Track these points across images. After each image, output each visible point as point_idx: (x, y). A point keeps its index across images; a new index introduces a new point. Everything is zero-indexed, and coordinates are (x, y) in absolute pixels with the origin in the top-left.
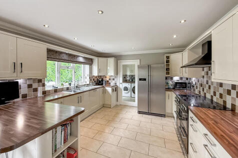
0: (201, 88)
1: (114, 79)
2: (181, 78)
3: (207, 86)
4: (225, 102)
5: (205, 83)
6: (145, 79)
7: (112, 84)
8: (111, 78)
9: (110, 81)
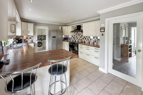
0: (74, 39)
1: (30, 38)
2: (65, 36)
3: (76, 38)
4: (82, 41)
5: (76, 37)
6: (55, 37)
7: (29, 41)
8: (28, 37)
9: (27, 40)
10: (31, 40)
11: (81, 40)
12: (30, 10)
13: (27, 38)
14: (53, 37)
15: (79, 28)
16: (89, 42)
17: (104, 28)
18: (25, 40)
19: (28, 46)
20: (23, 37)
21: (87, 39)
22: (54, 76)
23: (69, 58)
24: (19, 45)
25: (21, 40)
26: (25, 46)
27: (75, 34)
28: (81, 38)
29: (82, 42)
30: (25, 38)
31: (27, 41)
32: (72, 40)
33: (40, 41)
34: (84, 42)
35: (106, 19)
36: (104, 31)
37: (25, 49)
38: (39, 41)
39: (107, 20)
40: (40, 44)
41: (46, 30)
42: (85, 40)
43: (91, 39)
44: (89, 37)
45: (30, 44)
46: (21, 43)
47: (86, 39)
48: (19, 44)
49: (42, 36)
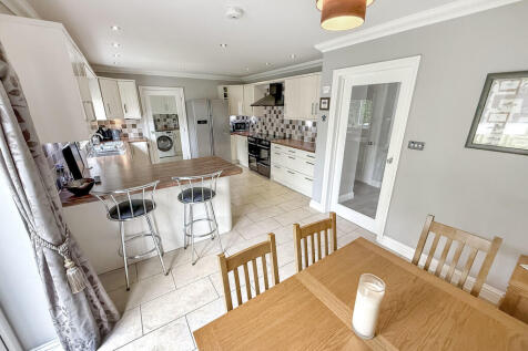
0: (263, 127)
1: (134, 126)
3: (270, 124)
4: (285, 134)
5: (268, 121)
6: (205, 122)
7: (131, 136)
8: (127, 123)
9: (125, 131)
10: (135, 131)
11: (282, 130)
12: (116, 45)
13: (124, 127)
14: (199, 122)
15: (276, 94)
16: (303, 138)
17: (329, 99)
18: (119, 132)
19: (133, 151)
20: (112, 122)
21: (297, 127)
22: (188, 205)
23: (219, 173)
24: (108, 146)
25: (109, 131)
26: (123, 148)
27: (265, 112)
28: (282, 126)
29: (285, 138)
30: (118, 125)
31: (126, 136)
32: (257, 131)
33: (165, 134)
34: (290, 138)
35: (335, 72)
36: (328, 109)
37: (125, 156)
38: (160, 134)
39: (337, 73)
40: (166, 143)
41: (177, 100)
42: (293, 132)
43: (307, 129)
44: (303, 123)
45: (135, 144)
46: (111, 139)
47: (294, 127)
48: (106, 144)
49: (168, 116)
